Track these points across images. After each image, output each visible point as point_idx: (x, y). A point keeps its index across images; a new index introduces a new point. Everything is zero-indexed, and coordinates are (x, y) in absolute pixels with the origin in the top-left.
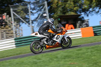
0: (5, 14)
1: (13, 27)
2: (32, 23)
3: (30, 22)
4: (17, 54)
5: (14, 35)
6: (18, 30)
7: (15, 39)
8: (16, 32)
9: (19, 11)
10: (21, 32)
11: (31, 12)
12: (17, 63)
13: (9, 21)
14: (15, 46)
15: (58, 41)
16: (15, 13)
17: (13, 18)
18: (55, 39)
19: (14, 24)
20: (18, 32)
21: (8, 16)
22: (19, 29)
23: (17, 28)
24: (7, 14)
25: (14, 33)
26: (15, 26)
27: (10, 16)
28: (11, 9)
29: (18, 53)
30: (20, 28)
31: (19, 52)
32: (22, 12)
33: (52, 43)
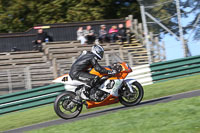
0: (131, 16)
1: (146, 41)
2: (185, 32)
3: (181, 31)
4: (156, 96)
5: (149, 57)
6: (155, 47)
7: (151, 67)
8: (152, 52)
9: (157, 10)
10: (162, 51)
11: (182, 11)
12: (157, 114)
13: (138, 30)
14: (151, 79)
15: (111, 92)
16: (149, 15)
17: (145, 25)
18: (105, 89)
19: (147, 37)
20: (156, 52)
21: (136, 20)
22: (159, 46)
23: (154, 44)
24: (134, 18)
25: (149, 53)
26: (150, 40)
27: (140, 21)
28: (142, 8)
29: (157, 92)
30: (160, 43)
31: (160, 91)
32: (163, 11)
33: (100, 96)
